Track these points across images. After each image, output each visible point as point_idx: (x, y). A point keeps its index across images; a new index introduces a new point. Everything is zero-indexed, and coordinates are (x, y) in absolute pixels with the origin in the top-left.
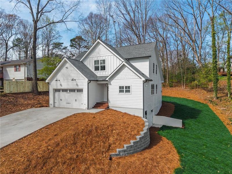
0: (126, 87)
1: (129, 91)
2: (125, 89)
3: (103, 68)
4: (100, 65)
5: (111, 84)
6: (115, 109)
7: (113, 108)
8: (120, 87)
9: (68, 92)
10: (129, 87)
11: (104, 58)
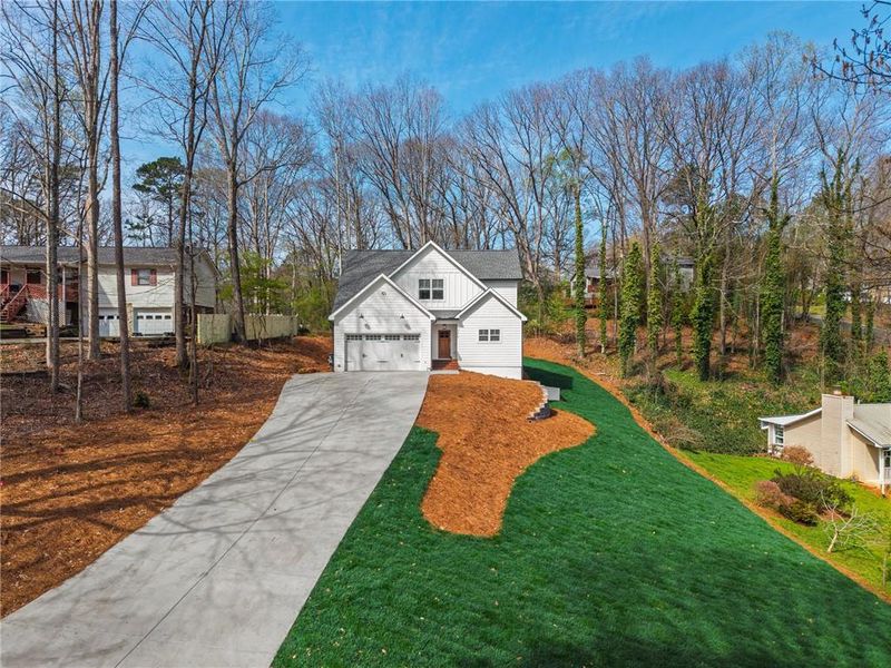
0: (492, 331)
1: (497, 339)
2: (489, 335)
3: (439, 295)
4: (431, 289)
5: (462, 326)
6: (470, 370)
7: (466, 369)
8: (481, 332)
9: (383, 339)
10: (498, 332)
11: (440, 277)
